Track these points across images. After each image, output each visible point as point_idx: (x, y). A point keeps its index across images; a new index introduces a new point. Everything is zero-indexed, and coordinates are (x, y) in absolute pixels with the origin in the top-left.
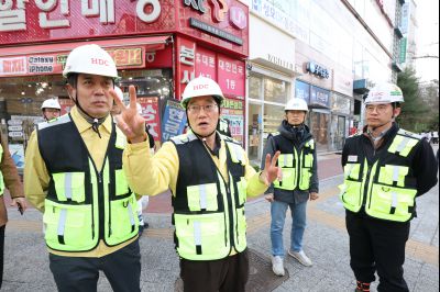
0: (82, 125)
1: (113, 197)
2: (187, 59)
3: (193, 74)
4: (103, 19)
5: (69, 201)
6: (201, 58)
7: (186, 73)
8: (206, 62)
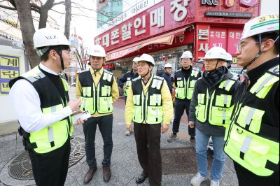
0: (92, 72)
1: (100, 96)
2: (202, 36)
3: (207, 45)
4: (159, 26)
5: (87, 97)
6: (214, 34)
7: (202, 45)
8: (218, 36)
